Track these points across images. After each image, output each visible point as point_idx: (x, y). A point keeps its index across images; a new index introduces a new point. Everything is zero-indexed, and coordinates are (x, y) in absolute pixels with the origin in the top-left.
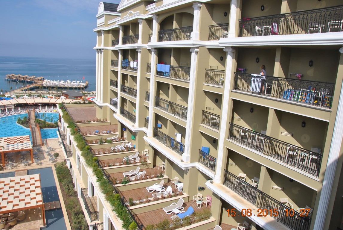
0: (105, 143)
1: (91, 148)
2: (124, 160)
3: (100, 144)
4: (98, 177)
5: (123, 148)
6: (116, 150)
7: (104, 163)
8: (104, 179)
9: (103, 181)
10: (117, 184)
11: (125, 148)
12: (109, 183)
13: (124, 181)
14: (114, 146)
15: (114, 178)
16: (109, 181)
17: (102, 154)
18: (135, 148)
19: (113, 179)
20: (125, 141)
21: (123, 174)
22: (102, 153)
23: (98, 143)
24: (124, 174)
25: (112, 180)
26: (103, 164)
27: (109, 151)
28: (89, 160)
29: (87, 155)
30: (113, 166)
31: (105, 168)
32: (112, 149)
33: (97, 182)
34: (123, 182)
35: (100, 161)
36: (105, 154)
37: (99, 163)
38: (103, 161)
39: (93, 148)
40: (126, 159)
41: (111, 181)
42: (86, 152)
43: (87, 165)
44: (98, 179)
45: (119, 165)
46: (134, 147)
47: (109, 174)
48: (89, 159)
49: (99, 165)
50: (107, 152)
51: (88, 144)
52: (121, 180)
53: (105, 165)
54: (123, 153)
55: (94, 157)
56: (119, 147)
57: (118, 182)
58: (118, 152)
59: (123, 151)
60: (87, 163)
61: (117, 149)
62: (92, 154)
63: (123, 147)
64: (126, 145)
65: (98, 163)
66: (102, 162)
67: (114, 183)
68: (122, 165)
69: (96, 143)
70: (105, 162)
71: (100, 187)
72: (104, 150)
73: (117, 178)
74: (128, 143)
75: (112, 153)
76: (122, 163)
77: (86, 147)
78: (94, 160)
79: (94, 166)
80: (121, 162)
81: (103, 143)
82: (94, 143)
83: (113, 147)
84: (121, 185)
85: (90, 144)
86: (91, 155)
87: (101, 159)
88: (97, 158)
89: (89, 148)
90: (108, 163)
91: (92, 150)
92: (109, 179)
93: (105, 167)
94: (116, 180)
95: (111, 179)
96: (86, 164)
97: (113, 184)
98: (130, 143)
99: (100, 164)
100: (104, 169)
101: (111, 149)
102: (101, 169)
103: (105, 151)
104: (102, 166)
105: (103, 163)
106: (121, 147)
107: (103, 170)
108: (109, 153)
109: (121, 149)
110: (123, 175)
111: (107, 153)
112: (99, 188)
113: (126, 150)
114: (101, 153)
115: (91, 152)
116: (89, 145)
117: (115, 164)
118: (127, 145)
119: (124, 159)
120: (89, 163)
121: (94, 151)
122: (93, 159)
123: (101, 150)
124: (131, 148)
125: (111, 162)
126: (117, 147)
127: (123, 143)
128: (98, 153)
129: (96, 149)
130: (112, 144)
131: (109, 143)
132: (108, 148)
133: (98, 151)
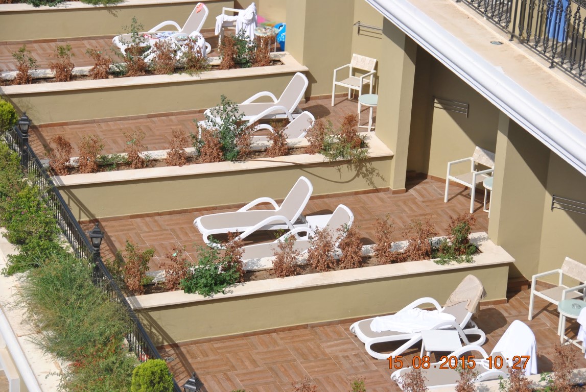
2: (204, 130)
3: (30, 7)
4: (19, 241)
5: (201, 42)
6: (149, 58)
7: (64, 144)
8: (59, 251)
9: (52, 268)
10: (149, 288)
11: (212, 40)
12: (94, 282)
13: (200, 275)
14: (136, 29)
15: (130, 248)
16: (99, 271)
17: (46, 79)
18: (281, 48)
19: (124, 253)
21: (198, 222)
22: (50, 73)
24: (205, 227)
25: (119, 259)
26: (59, 154)
27: (98, 59)
30: (127, 164)
31: (68, 180)
32: (123, 48)
33: (11, 272)
34: (192, 277)
35: (35, 128)
36: (73, 78)
37: (26, 140)
38: (58, 132)
40: (218, 120)
41: (109, 270)
44: (15, 251)
45: (168, 163)
46: (273, 39)
47: (96, 221)
49: (27, 156)
50: (86, 69)
52: (184, 264)
53: (73, 161)
54: (195, 78)
56: (172, 38)
57: (160, 276)
58: (161, 72)
59: (195, 64)
61: (158, 46)
63: (195, 33)
64: (220, 19)
65: (22, 141)
66: (47, 135)
67: (132, 282)
68: (189, 160)
70: (67, 134)
71: (32, 309)
72: (62, 51)
73: (151, 253)
74: (237, 5)
75: (116, 74)
76: (190, 150)
80: (184, 142)
83: (128, 36)
84: (178, 296)
87: (40, 114)
88: (8, 107)
90: (91, 147)
92: (97, 256)
93: (70, 170)
94: (144, 260)
95: (108, 257)
97: (126, 288)
98: (251, 8)
99: (36, 147)
100: (64, 187)
101: (116, 50)
102: (42, 184)
103: (72, 60)
104: (46, 163)
105: (53, 145)
106: (180, 33)
107: (54, 191)
108: (97, 76)
109: (184, 49)
110: (196, 231)
111: (83, 77)
112: (21, 313)
113: (216, 61)
114: (40, 73)
117: (143, 155)
118: (225, 25)
119: (202, 123)
123: (40, 52)
124: (258, 46)
125: (115, 142)
126: (153, 31)
127: (199, 4)
128: (20, 69)
129: (6, 43)
130: (118, 10)
131: (98, 6)
132: (89, 38)
133: (19, 58)
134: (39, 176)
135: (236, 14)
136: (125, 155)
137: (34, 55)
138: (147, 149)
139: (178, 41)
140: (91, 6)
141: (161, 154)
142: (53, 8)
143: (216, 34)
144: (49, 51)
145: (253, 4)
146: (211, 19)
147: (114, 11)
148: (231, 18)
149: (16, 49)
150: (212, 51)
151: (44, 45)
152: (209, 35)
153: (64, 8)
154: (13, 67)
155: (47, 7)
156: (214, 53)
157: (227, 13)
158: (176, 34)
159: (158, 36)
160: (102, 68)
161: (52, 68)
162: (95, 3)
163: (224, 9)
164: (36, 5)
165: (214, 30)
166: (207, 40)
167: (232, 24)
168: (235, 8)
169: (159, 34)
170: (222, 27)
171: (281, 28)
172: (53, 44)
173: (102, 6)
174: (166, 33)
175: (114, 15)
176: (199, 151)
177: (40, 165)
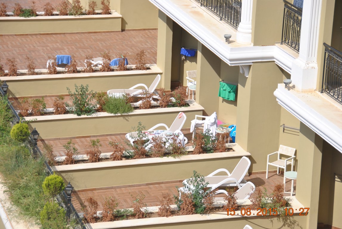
0: (98, 110)
1: (35, 132)
2: (183, 194)
3: (75, 116)
5: (182, 137)
6: (148, 147)
7: (93, 203)
11: (188, 136)
14: (141, 129)
17: (83, 161)
18: (233, 141)
20: (187, 105)
22: (86, 157)
23: (67, 112)
26: (90, 209)
27: (116, 148)
28: (26, 187)
29: (18, 165)
30: (133, 216)
31: (95, 226)
32: (132, 141)
35: (74, 192)
36: (100, 160)
37: (70, 200)
38: (90, 195)
39: (43, 132)
40: (192, 187)
42: (14, 148)
43: (14, 208)
45: (160, 215)
46: (227, 135)
48: (23, 182)
49: (70, 210)
50: (108, 154)
51: (21, 115)
53: (99, 213)
54: (177, 159)
55: (48, 174)
56: (163, 135)
58: (155, 156)
59: (177, 151)
60: (16, 201)
61: (154, 140)
62: (39, 160)
63: (178, 131)
64: (194, 123)
65: (67, 201)
66: (83, 197)
68: (173, 213)
69: (58, 112)
70: (95, 196)
72: (94, 143)
74: (205, 113)
75: (127, 158)
76: (174, 206)
77: (14, 128)
78: (48, 186)
79: (48, 213)
80: (170, 201)
81: (89, 111)
82: (51, 110)
83: (135, 133)
85: (31, 115)
86: (33, 164)
87: (79, 183)
88: (59, 179)
89: (26, 134)
90: (111, 205)
91: (39, 143)
93: (97, 219)
96: (8, 204)
98: (214, 115)
99: (76, 205)
101: (127, 142)
103: (100, 149)
104: (81, 215)
105: (86, 204)
106: (168, 131)
108: (115, 158)
109: (171, 141)
111: (107, 159)
113: (191, 148)
114: (80, 157)
115: (35, 152)
116: (28, 119)
117: (143, 209)
118: (197, 126)
119: (182, 189)
120: (25, 201)
121: (47, 147)
122: (45, 182)
123: (80, 144)
124: (218, 139)
125: (126, 201)
126: (151, 130)
127: (180, 113)
128: (67, 155)
129: (59, 139)
130: (129, 117)
131: (117, 115)
132: (111, 135)
133: (67, 148)
134: (77, 223)
135: (204, 119)
136: (132, 209)
137: (76, 146)
138: (146, 206)
139: (167, 136)
140: (112, 115)
141: (155, 209)
142: (89, 116)
143: (191, 131)
144: (86, 143)
145: (215, 113)
146: (188, 122)
147: (127, 118)
148: (200, 122)
149: (65, 142)
150: (188, 143)
151: (83, 139)
152: (187, 132)
153: (96, 116)
154: (63, 154)
155: (85, 116)
156: (189, 144)
157: (198, 118)
158: (166, 132)
159: (154, 133)
160: (118, 154)
161: (87, 154)
162: (115, 113)
163: (196, 116)
164: (79, 115)
165: (189, 129)
166: (185, 135)
167: (201, 125)
168: (203, 115)
169: (155, 132)
170: (195, 127)
171: (233, 128)
172: (88, 139)
173: (119, 114)
174: (159, 131)
175: (127, 120)
176: (179, 207)
177: (78, 216)
